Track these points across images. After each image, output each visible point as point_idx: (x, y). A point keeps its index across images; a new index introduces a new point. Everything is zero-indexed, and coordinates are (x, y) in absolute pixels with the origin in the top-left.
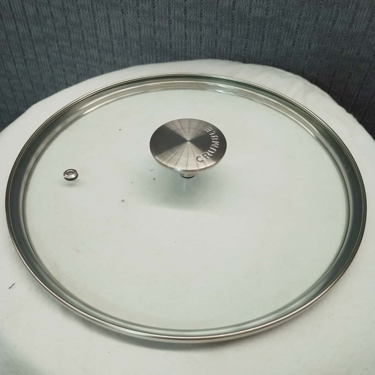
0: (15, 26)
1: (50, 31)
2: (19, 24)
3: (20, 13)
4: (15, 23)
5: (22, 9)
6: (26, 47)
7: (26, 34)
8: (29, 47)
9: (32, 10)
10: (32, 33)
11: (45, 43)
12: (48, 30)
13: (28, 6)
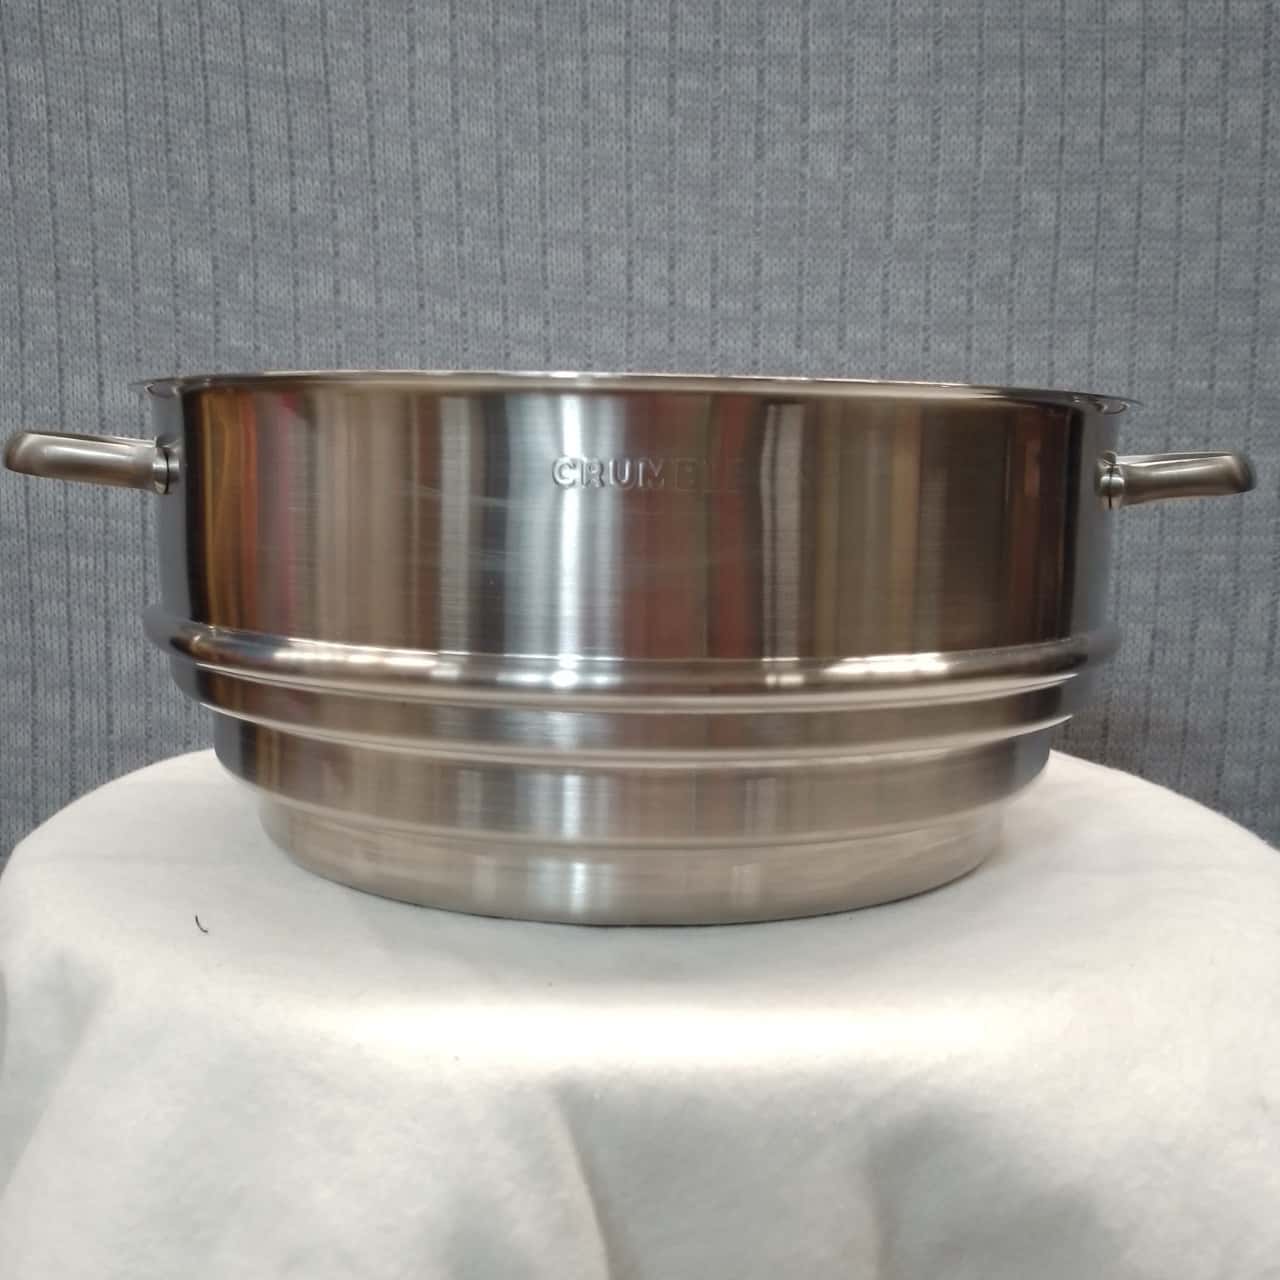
0: (67, 707)
1: (172, 713)
2: (83, 700)
3: (94, 668)
4: (72, 697)
5: (102, 656)
6: (88, 767)
7: (95, 726)
8: (95, 768)
9: (132, 656)
10: (117, 722)
11: (147, 751)
12: (164, 710)
13: (123, 647)
